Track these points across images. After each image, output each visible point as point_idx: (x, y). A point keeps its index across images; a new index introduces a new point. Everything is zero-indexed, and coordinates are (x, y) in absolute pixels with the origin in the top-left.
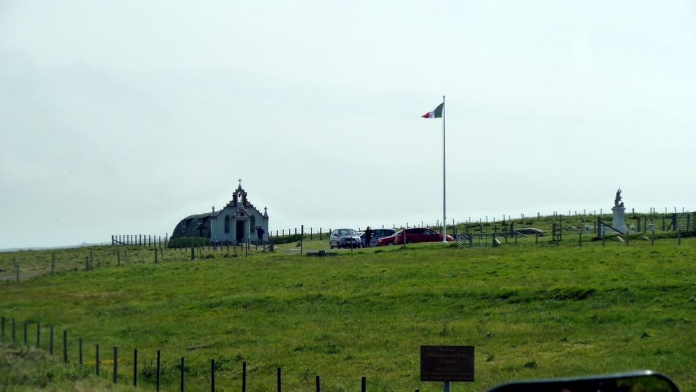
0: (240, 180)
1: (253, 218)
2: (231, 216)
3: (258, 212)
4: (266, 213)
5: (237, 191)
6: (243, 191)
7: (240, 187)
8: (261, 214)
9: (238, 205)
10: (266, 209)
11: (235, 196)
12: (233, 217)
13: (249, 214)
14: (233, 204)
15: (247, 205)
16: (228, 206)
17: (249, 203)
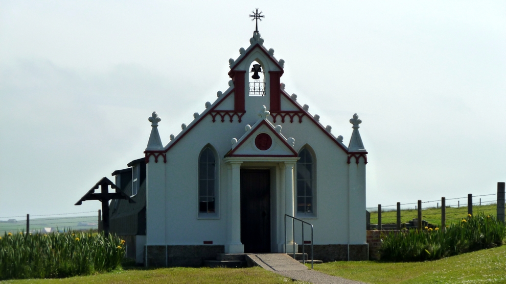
0: (257, 16)
1: (306, 158)
2: (220, 149)
3: (326, 132)
4: (356, 137)
5: (246, 55)
6: (269, 55)
7: (257, 42)
8: (338, 142)
9: (248, 106)
10: (355, 121)
11: (237, 75)
12: (230, 154)
13: (292, 140)
14: (229, 105)
15: (285, 106)
16: (212, 111)
17: (292, 100)
